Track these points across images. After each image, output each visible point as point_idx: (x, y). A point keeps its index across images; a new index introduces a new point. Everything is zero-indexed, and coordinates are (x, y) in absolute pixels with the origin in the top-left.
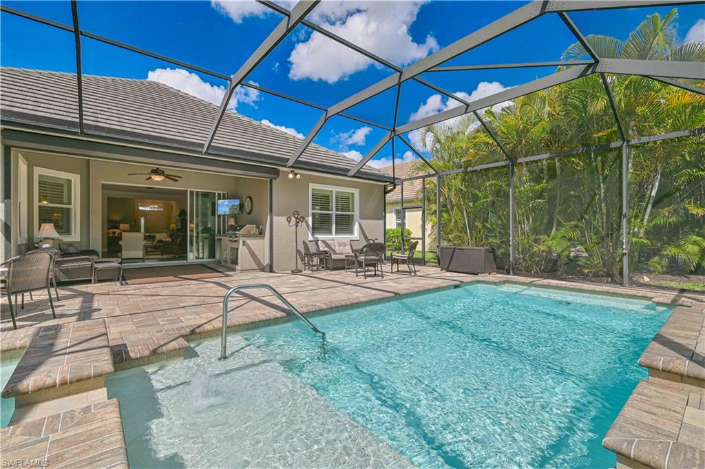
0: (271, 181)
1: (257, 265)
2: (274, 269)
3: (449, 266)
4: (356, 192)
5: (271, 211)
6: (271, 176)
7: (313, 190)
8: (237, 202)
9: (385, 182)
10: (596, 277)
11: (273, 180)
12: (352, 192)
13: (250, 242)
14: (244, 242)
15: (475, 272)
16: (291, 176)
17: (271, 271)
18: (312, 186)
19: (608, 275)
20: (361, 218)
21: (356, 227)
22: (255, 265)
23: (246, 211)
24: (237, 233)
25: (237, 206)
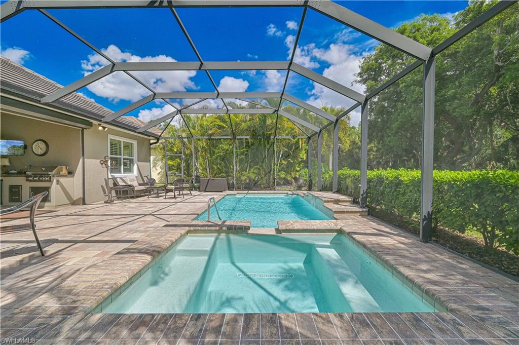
0: (83, 129)
1: (69, 200)
2: (86, 202)
3: (206, 189)
4: (135, 143)
5: (83, 155)
6: (83, 126)
7: (111, 139)
8: (20, 143)
9: (150, 136)
10: (265, 188)
11: (84, 130)
12: (132, 142)
13: (62, 180)
14: (58, 181)
15: (221, 190)
16: (100, 128)
17: (84, 204)
18: (111, 137)
19: (269, 187)
20: (138, 161)
21: (135, 168)
22: (67, 200)
23: (34, 152)
24: (49, 173)
25: (20, 147)
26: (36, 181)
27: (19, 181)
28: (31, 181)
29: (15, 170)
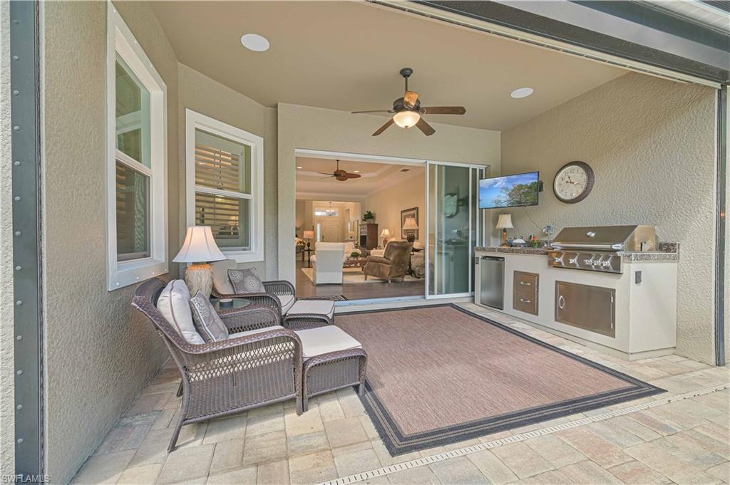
14: (639, 273)
17: (722, 361)
23: (558, 198)
24: (614, 247)
25: (530, 188)
26: (572, 267)
27: (533, 263)
28: (559, 266)
29: (522, 238)
